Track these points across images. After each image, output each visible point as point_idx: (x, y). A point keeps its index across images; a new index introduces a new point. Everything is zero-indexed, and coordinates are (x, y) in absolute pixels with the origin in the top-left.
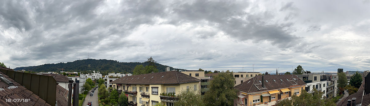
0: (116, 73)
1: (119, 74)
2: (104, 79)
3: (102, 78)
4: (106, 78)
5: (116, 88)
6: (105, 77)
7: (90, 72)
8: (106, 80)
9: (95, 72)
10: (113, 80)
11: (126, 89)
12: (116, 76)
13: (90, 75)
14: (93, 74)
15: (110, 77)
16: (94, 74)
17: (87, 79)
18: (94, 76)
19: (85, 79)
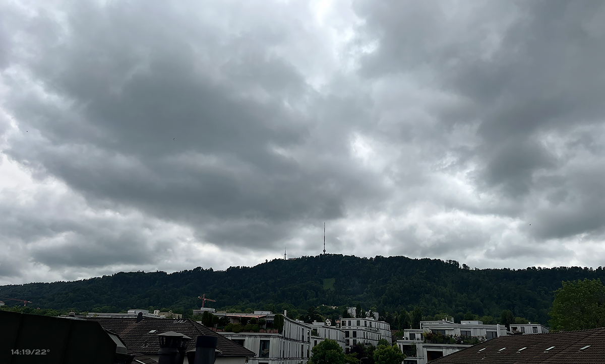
0: (457, 321)
2: (400, 344)
3: (390, 340)
4: (409, 342)
6: (407, 334)
7: (336, 311)
8: (411, 350)
9: (354, 314)
10: (446, 352)
12: (458, 333)
13: (333, 324)
14: (347, 320)
15: (430, 338)
16: (354, 322)
17: (316, 342)
18: (351, 333)
19: (309, 341)
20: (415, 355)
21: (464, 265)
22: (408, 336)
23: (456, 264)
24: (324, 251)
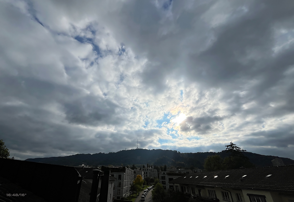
0: (178, 168)
1: (183, 169)
2: (160, 176)
3: (157, 175)
5: (180, 190)
8: (163, 178)
10: (174, 178)
11: (197, 193)
12: (177, 172)
13: (140, 170)
14: (144, 168)
15: (169, 174)
17: (135, 175)
18: (146, 172)
19: (133, 175)
20: (165, 179)
21: (179, 152)
22: (163, 174)
23: (176, 151)
24: (137, 148)
